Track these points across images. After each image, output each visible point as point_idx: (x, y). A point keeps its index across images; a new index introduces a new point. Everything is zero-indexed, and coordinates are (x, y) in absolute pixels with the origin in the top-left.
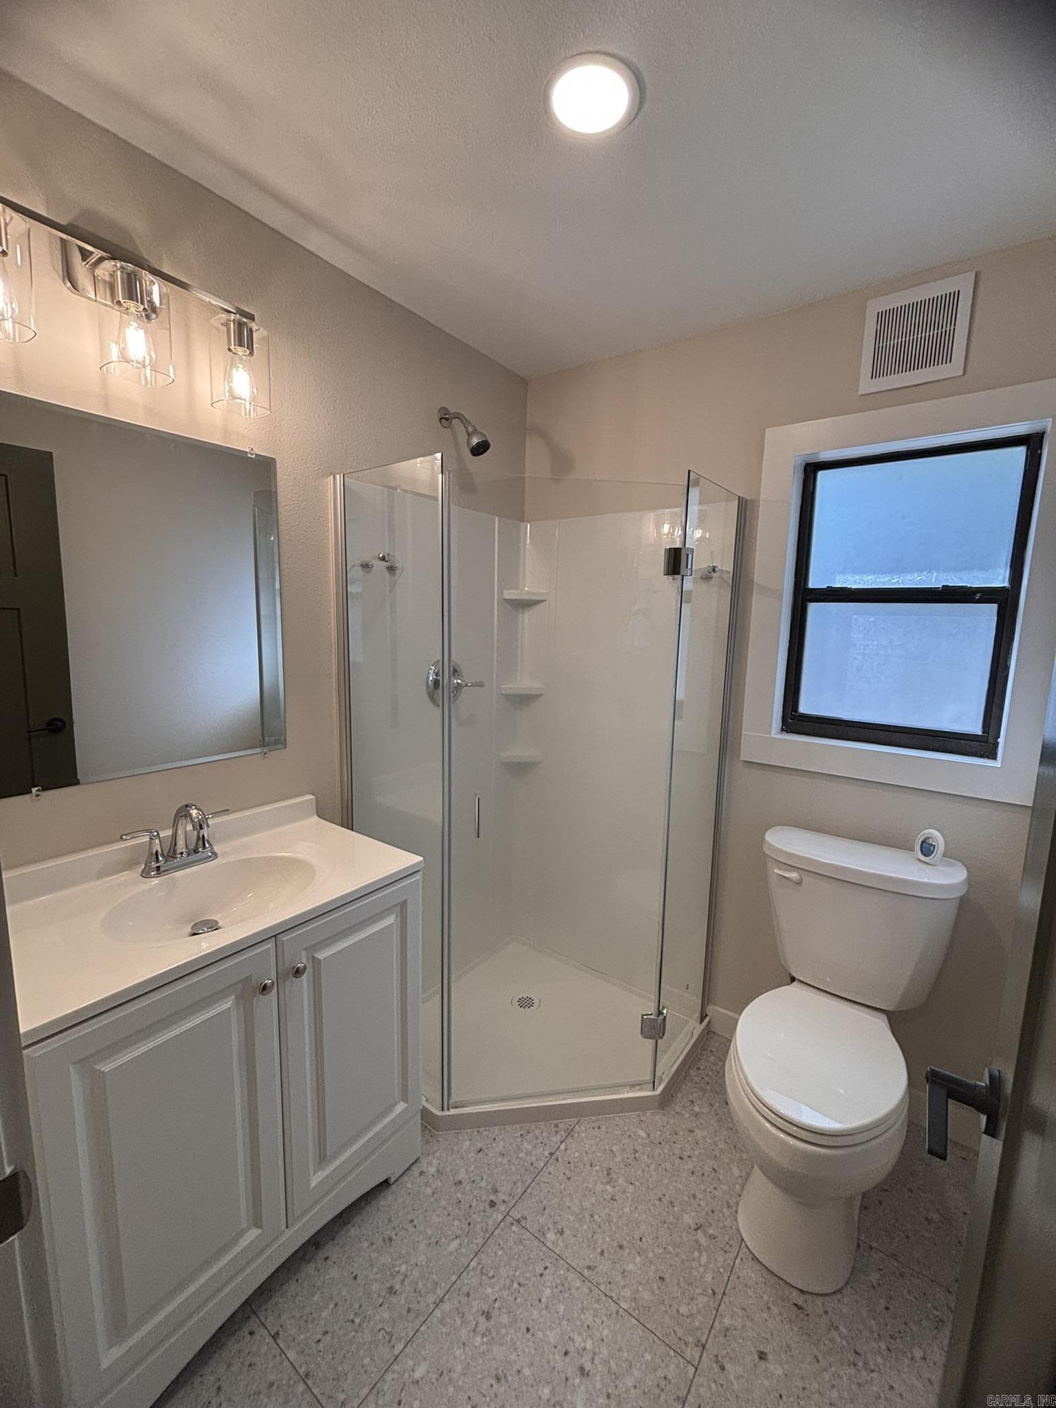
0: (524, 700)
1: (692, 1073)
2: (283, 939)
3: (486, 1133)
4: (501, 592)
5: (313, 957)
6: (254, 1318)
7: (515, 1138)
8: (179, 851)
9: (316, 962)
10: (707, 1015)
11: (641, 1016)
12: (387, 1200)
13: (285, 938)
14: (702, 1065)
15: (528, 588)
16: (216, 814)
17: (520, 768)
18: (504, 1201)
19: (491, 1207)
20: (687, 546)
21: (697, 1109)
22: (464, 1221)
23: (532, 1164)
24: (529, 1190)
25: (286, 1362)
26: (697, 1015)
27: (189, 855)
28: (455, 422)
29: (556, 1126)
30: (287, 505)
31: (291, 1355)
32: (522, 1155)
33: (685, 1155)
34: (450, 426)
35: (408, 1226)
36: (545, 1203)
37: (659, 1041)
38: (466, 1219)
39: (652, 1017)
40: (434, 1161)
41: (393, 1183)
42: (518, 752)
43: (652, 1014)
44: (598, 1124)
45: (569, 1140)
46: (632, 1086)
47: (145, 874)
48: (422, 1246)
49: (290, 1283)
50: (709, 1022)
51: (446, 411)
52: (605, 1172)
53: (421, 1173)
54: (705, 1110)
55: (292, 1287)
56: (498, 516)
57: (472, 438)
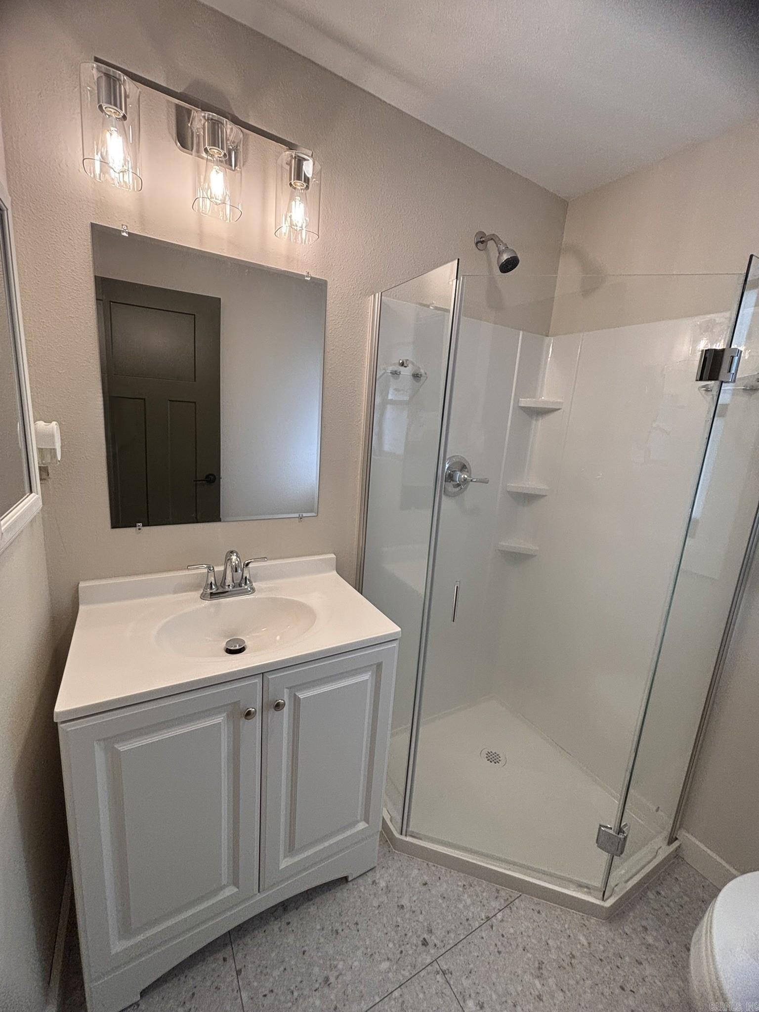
0: (527, 498)
1: (651, 895)
2: (269, 677)
3: (434, 868)
4: (517, 401)
5: (295, 695)
6: (229, 948)
7: (458, 885)
8: (227, 584)
9: (296, 701)
10: (676, 839)
11: (598, 826)
12: (342, 893)
13: (271, 677)
14: (663, 890)
15: (545, 397)
16: (257, 560)
17: (517, 558)
18: (435, 945)
19: (423, 945)
20: (733, 347)
21: (650, 940)
22: (397, 946)
23: (467, 920)
24: (460, 946)
25: (239, 1000)
26: (666, 833)
27: (234, 587)
28: (491, 244)
29: (498, 891)
30: (334, 320)
31: (244, 995)
32: (461, 906)
33: (628, 987)
34: (485, 249)
35: (353, 927)
36: (471, 966)
37: (615, 857)
38: (400, 946)
39: (611, 832)
40: (386, 875)
41: (351, 881)
42: (516, 543)
43: (611, 828)
44: (538, 908)
45: (507, 911)
46: (580, 886)
47: (203, 597)
48: (359, 953)
49: (260, 931)
50: (679, 847)
51: (481, 234)
52: (537, 965)
53: (374, 882)
54: (661, 945)
55: (260, 936)
56: (523, 330)
57: (502, 256)
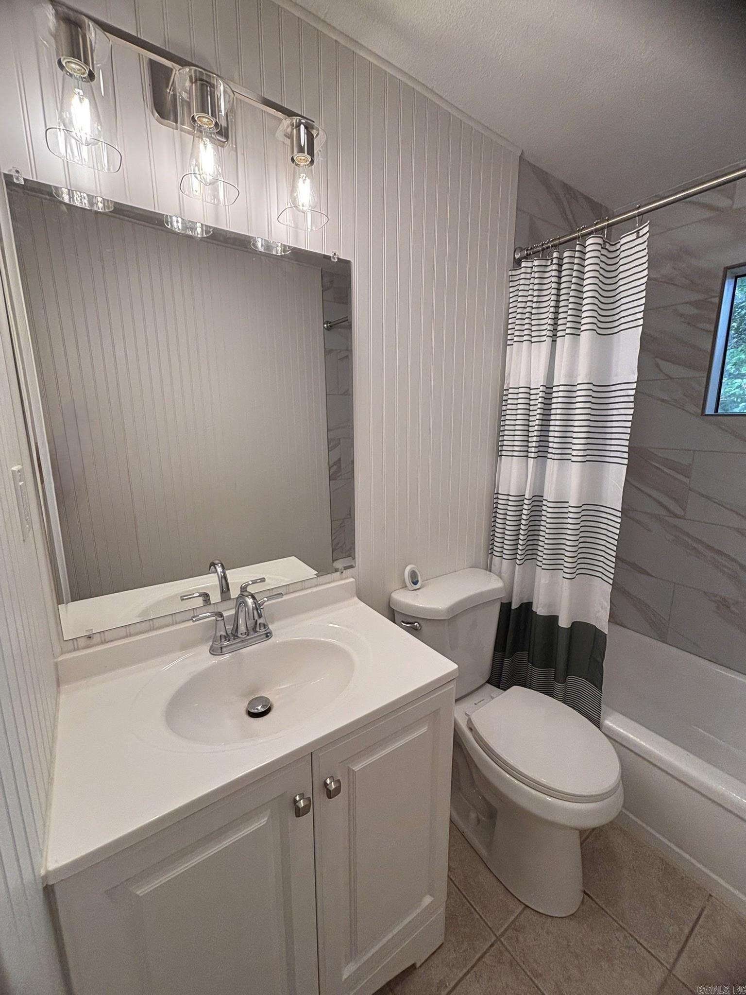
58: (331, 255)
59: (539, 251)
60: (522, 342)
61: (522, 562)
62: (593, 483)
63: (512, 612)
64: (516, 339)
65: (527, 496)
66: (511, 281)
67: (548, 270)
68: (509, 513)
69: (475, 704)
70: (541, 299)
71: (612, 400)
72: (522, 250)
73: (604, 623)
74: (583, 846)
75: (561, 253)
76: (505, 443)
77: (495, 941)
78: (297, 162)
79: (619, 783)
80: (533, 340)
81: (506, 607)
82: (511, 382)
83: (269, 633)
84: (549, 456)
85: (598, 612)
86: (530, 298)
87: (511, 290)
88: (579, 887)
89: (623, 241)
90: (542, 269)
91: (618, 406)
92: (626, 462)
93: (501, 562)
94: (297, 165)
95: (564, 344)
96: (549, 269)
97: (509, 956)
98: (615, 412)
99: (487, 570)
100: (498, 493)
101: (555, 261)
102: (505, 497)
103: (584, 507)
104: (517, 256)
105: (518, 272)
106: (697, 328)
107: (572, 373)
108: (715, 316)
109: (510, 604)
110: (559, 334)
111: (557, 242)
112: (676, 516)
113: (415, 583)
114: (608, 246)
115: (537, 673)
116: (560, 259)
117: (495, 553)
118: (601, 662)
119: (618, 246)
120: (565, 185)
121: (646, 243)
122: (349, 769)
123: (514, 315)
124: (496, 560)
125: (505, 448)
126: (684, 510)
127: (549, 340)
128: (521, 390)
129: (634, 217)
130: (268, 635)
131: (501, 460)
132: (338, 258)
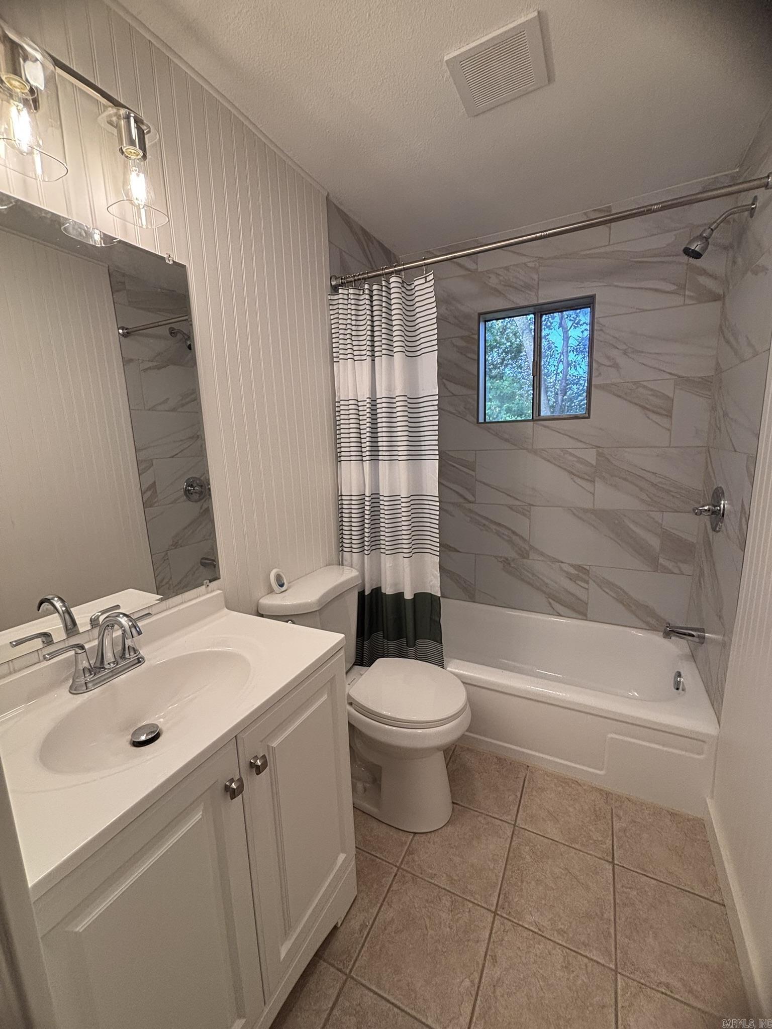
58: (165, 256)
59: (351, 282)
60: (347, 359)
61: (369, 552)
62: (416, 478)
63: (366, 598)
64: (341, 356)
65: (367, 494)
66: (331, 305)
67: (361, 299)
68: (353, 511)
69: (349, 684)
70: (358, 323)
71: (422, 410)
72: (336, 278)
73: (437, 588)
74: (449, 766)
75: (371, 286)
76: (343, 449)
77: (398, 870)
78: (127, 155)
79: (466, 704)
80: (356, 358)
81: (361, 594)
82: (342, 395)
83: (141, 658)
84: (380, 458)
85: (432, 581)
86: (349, 321)
87: (332, 312)
88: (449, 800)
89: (416, 283)
90: (356, 297)
91: (426, 414)
92: (437, 457)
93: (352, 557)
94: (127, 157)
95: (381, 363)
96: (362, 297)
97: (410, 875)
98: (425, 419)
99: (339, 565)
100: (342, 495)
101: (367, 292)
102: (348, 498)
103: (412, 498)
104: (334, 283)
105: (336, 297)
106: (467, 356)
107: (390, 388)
108: (476, 349)
109: (364, 591)
110: (376, 354)
111: (366, 276)
112: (470, 502)
113: (282, 585)
114: (405, 285)
115: (392, 645)
116: (371, 291)
117: (345, 549)
118: (438, 620)
119: (413, 286)
120: (362, 229)
121: (433, 287)
122: (268, 746)
123: (337, 335)
124: (347, 555)
125: (343, 454)
126: (474, 496)
127: (369, 359)
128: (351, 402)
129: (422, 266)
130: (140, 661)
131: (341, 464)
132: (173, 261)
